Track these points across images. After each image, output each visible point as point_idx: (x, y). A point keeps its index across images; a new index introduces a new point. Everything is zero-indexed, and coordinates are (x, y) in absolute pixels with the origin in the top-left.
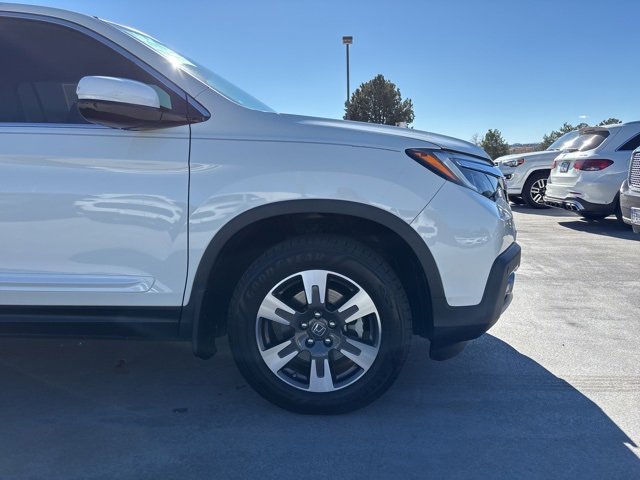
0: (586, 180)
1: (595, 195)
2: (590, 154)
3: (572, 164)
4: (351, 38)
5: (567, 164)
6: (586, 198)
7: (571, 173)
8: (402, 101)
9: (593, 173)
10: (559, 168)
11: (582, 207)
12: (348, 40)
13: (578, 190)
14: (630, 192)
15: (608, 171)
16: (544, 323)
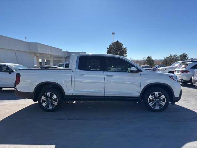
0: (183, 75)
1: (185, 78)
2: (184, 69)
3: (180, 71)
4: (114, 33)
5: (178, 71)
6: (183, 79)
7: (180, 73)
8: (124, 48)
9: (185, 74)
10: (176, 72)
11: (183, 81)
12: (113, 33)
13: (182, 77)
14: (194, 79)
15: (188, 73)
16: (183, 102)
